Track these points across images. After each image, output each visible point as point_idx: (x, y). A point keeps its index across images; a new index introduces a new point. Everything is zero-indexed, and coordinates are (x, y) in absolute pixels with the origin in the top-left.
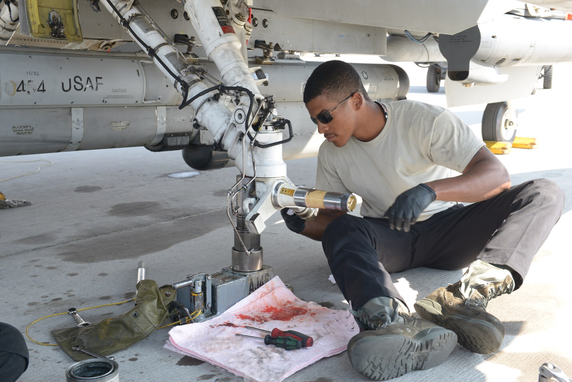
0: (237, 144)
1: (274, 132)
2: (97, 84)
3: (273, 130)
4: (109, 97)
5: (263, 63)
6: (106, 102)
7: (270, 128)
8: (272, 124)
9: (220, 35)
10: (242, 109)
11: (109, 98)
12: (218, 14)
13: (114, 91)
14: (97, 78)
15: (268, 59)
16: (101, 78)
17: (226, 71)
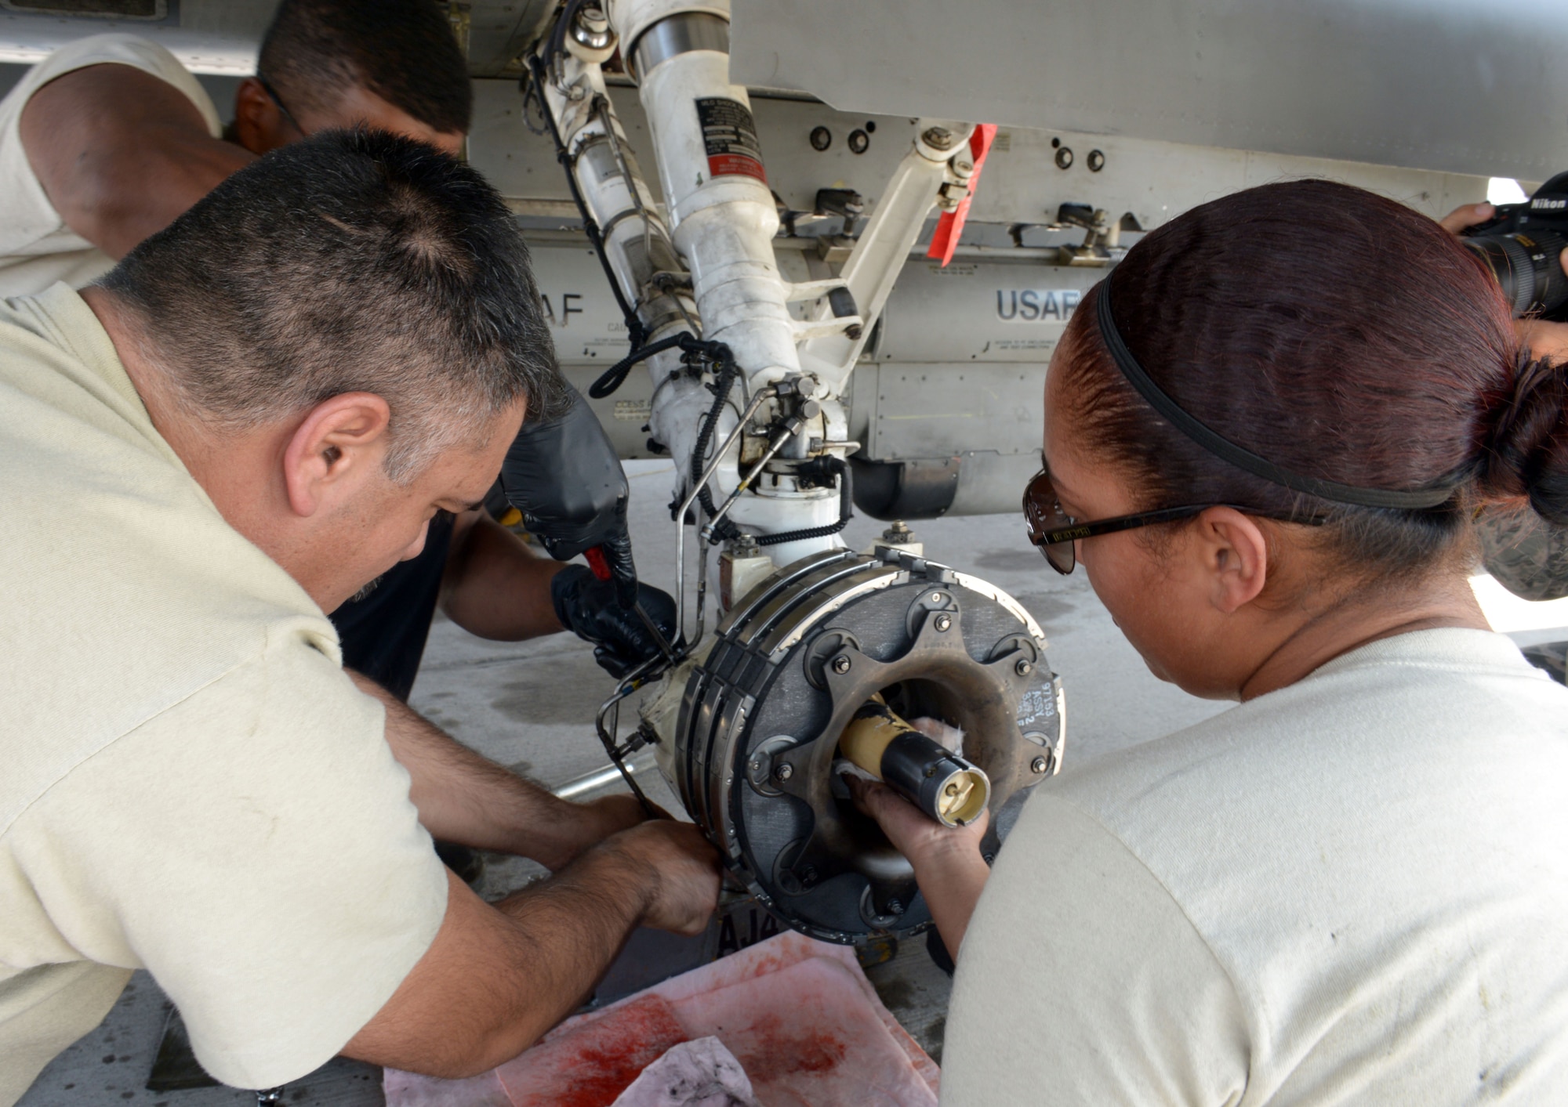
1: (795, 495)
2: (567, 310)
3: (796, 491)
4: (599, 342)
5: (1072, 262)
6: (593, 355)
7: (786, 482)
8: (794, 470)
9: (700, 182)
11: (599, 344)
12: (709, 120)
13: (612, 327)
14: (566, 297)
15: (1090, 251)
16: (577, 297)
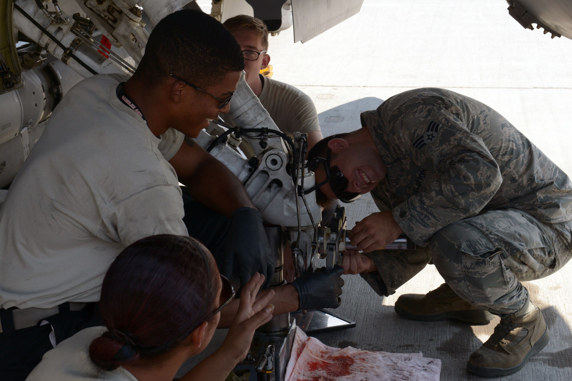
0: (264, 192)
10: (277, 153)
17: (243, 111)
